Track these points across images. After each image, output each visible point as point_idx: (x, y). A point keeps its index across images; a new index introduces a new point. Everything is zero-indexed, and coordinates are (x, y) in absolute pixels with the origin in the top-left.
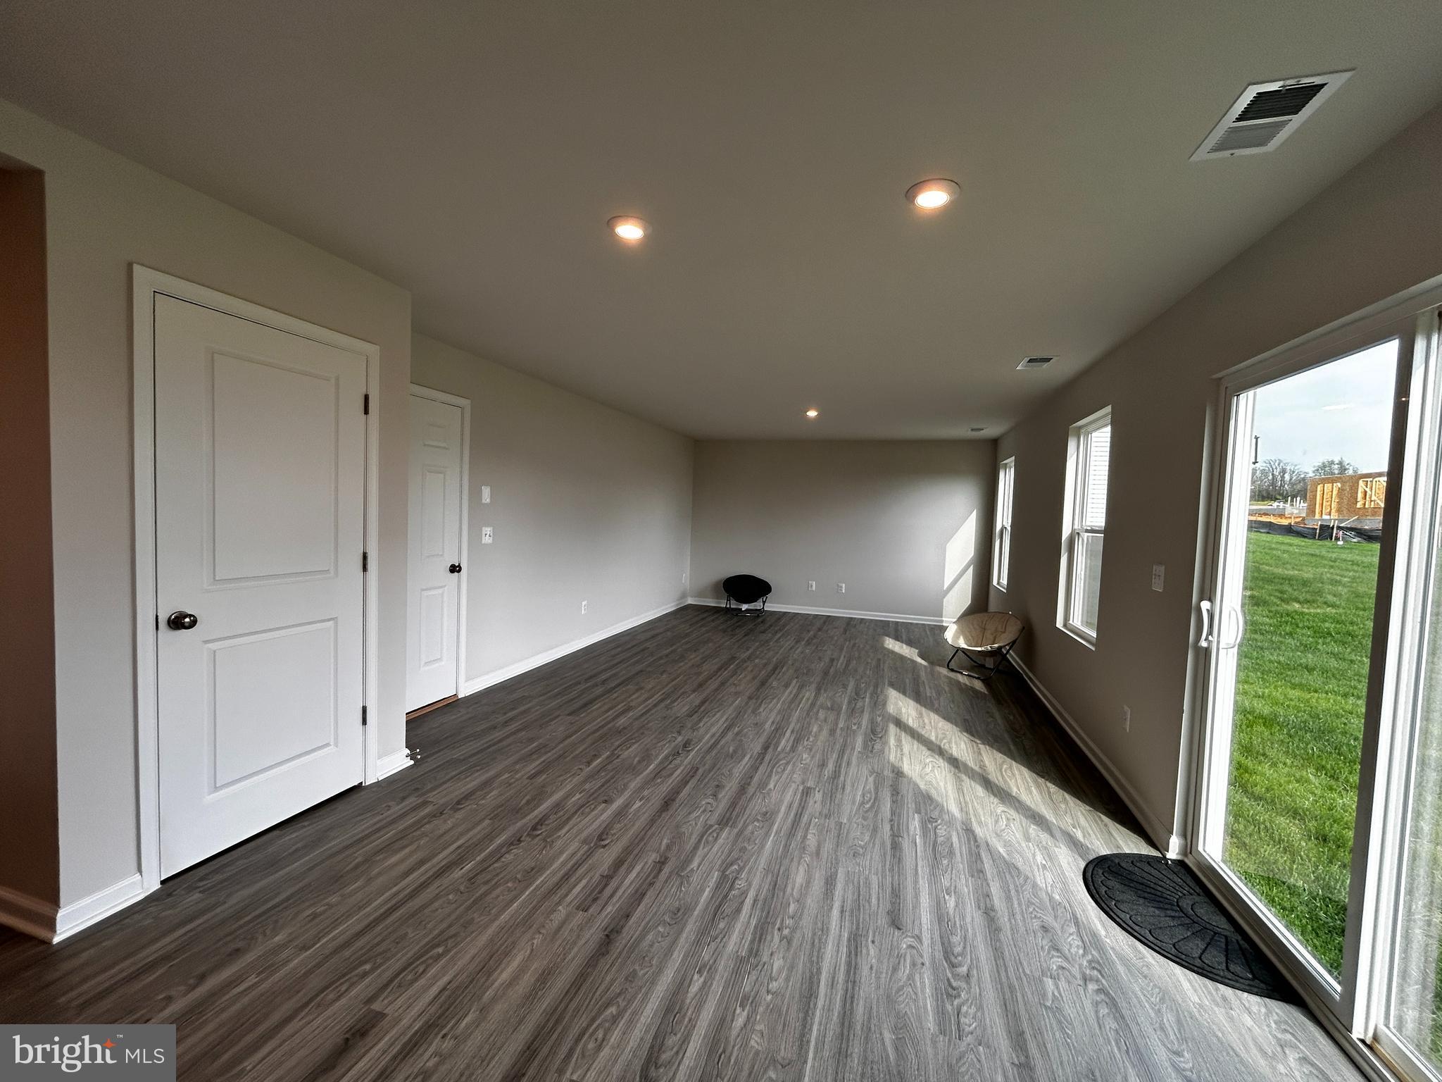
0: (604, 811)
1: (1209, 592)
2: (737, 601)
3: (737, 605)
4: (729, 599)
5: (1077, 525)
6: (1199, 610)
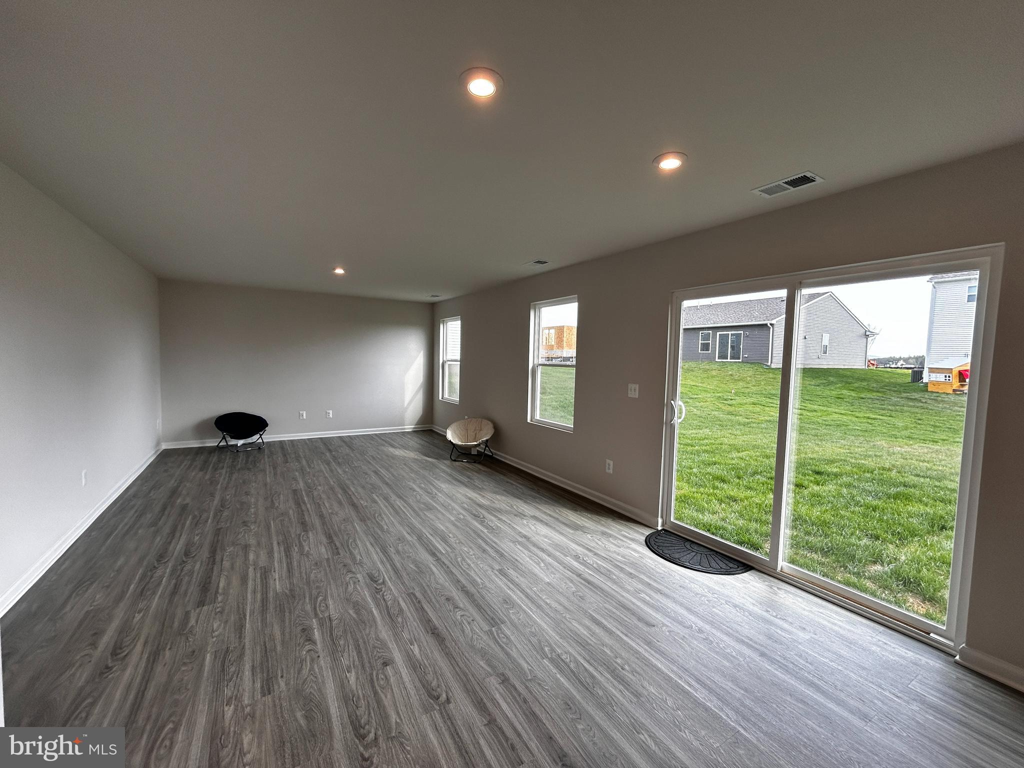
0: (397, 673)
2: (232, 438)
3: (233, 442)
4: (224, 438)
5: (536, 363)
6: (670, 405)
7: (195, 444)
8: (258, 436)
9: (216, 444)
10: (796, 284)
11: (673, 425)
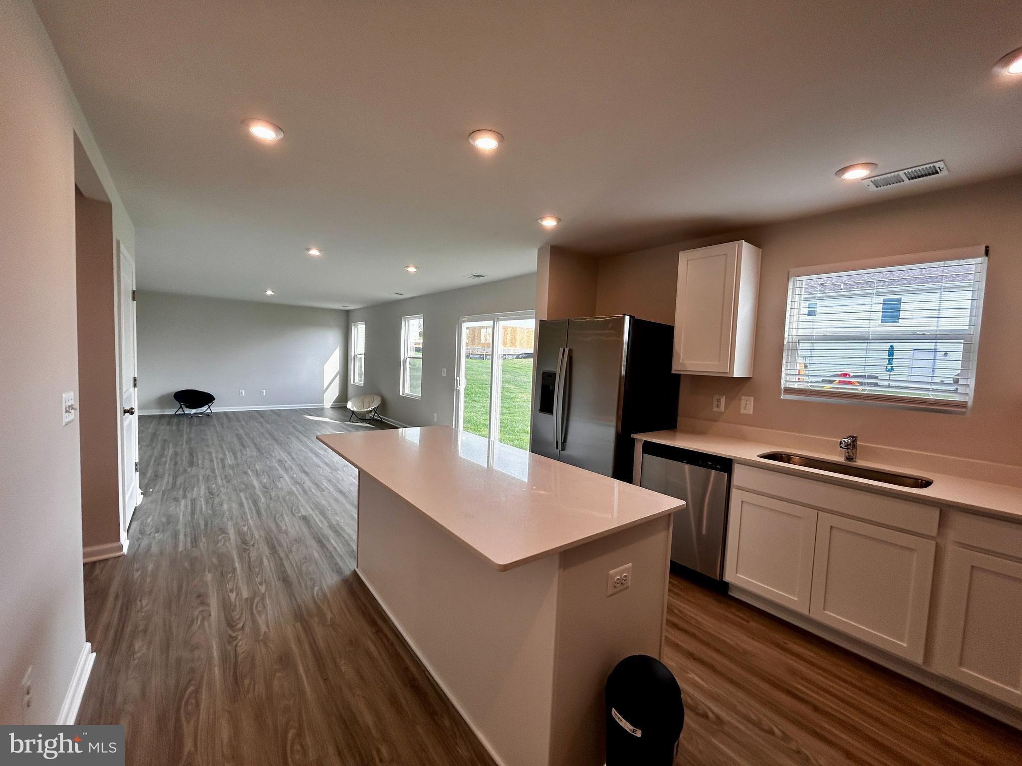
1: (458, 375)
2: (187, 407)
3: (187, 411)
4: (181, 407)
5: (406, 356)
6: (457, 379)
7: (157, 412)
8: (207, 407)
9: (174, 413)
10: (496, 319)
11: (459, 390)
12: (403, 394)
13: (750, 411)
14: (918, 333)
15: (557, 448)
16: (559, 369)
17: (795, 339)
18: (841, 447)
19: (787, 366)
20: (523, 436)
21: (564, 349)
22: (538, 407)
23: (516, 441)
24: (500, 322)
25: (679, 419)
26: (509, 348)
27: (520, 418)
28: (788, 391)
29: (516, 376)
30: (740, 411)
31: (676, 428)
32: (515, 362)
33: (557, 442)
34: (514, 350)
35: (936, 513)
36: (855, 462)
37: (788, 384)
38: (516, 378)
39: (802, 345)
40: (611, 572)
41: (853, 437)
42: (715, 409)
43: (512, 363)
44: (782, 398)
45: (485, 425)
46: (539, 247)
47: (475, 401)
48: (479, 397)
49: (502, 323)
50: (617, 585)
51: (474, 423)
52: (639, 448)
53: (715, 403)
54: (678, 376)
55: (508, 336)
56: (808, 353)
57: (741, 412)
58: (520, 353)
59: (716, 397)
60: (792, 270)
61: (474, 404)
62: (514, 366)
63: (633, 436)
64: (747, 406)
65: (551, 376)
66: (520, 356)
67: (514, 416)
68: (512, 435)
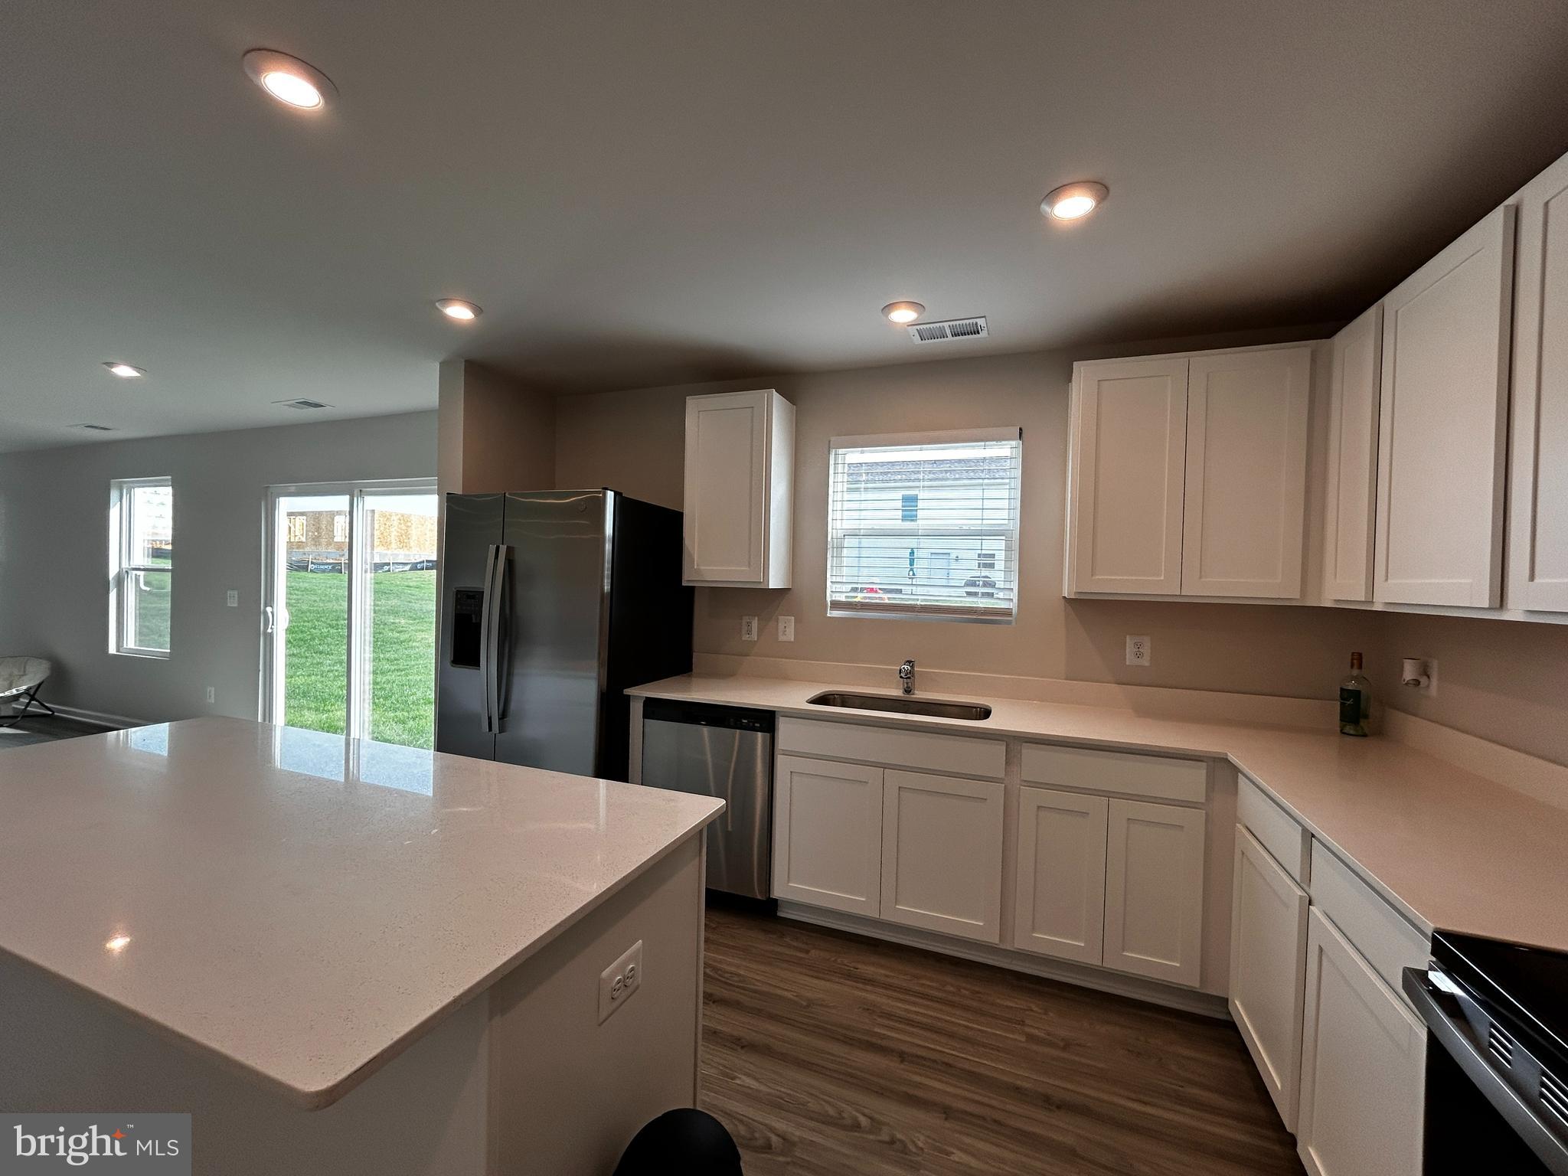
1: (270, 602)
5: (125, 565)
6: (265, 613)
10: (356, 492)
11: (271, 634)
12: (118, 651)
13: (790, 636)
14: (964, 528)
15: (490, 729)
16: (491, 586)
17: (840, 534)
18: (901, 677)
19: (832, 571)
20: (425, 711)
21: (498, 549)
22: (449, 656)
23: (412, 722)
24: (367, 498)
25: (695, 655)
26: (396, 552)
27: (418, 678)
28: (836, 605)
29: (410, 602)
30: (777, 639)
31: (691, 670)
32: (409, 577)
33: (490, 719)
34: (405, 555)
35: (1000, 749)
36: (913, 694)
37: (834, 595)
38: (410, 604)
39: (847, 542)
40: (605, 974)
41: (910, 662)
42: (745, 637)
43: (402, 578)
44: (828, 615)
45: (338, 697)
46: (440, 361)
47: (321, 653)
48: (328, 645)
49: (371, 502)
50: (616, 994)
51: (316, 697)
52: (637, 710)
53: (745, 628)
54: (691, 590)
55: (393, 529)
56: (855, 553)
57: (780, 639)
58: (418, 561)
59: (746, 619)
60: (833, 439)
61: (317, 658)
62: (406, 583)
63: (627, 691)
64: (787, 629)
65: (473, 597)
66: (419, 566)
67: (407, 675)
68: (403, 710)
